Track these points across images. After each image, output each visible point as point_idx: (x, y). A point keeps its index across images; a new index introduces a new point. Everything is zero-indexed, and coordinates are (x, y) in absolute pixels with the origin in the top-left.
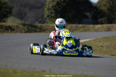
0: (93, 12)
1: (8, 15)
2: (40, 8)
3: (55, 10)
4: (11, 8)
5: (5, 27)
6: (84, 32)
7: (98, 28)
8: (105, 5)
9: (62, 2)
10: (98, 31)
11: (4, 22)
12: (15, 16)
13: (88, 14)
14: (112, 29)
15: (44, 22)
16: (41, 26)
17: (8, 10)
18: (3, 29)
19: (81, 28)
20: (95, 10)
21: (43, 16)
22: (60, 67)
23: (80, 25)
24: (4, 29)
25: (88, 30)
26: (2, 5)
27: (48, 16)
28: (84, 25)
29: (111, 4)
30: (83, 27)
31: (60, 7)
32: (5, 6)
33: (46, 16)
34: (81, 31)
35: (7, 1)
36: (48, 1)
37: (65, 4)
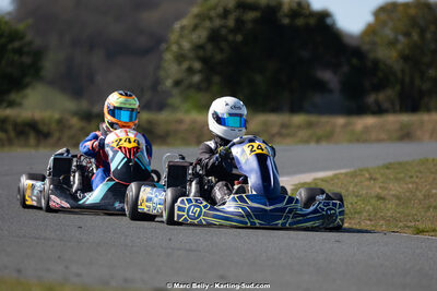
0: (345, 69)
1: (27, 80)
3: (204, 60)
4: (38, 55)
5: (16, 125)
6: (313, 145)
7: (367, 129)
8: (392, 43)
9: (230, 31)
10: (365, 141)
11: (11, 104)
12: (52, 83)
13: (327, 75)
14: (419, 133)
15: (161, 107)
16: (150, 122)
17: (27, 60)
18: (5, 131)
19: (299, 127)
20: (354, 61)
21: (156, 83)
22: (222, 277)
23: (299, 119)
24: (12, 134)
25: (328, 137)
27: (177, 83)
28: (314, 118)
29: (415, 36)
30: (310, 125)
31: (222, 50)
32: (16, 44)
33: (169, 83)
35: (21, 27)
36: (177, 26)
37: (239, 38)
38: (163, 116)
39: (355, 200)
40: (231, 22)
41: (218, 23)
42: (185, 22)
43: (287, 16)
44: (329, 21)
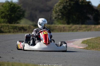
0: (94, 14)
1: (21, 18)
2: (48, 11)
3: (62, 13)
4: (24, 12)
5: (19, 28)
6: (87, 32)
7: (99, 28)
9: (68, 6)
10: (99, 31)
11: (18, 23)
12: (27, 18)
13: (90, 16)
15: (52, 23)
16: (49, 27)
17: (21, 13)
18: (17, 29)
19: (84, 28)
20: (96, 13)
21: (51, 18)
22: (66, 62)
23: (83, 26)
25: (90, 30)
26: (16, 9)
27: (56, 18)
28: (87, 26)
30: (86, 27)
31: (66, 10)
32: (19, 10)
33: (54, 18)
35: (20, 5)
36: (55, 5)
37: (70, 8)
38: (52, 25)
39: (96, 44)
40: (68, 4)
41: (65, 4)
42: (57, 4)
43: (81, 2)
44: (90, 4)
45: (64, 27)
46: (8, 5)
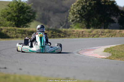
0: (119, 16)
2: (64, 12)
3: (80, 14)
4: (34, 13)
5: (28, 32)
9: (88, 6)
11: (27, 26)
12: (38, 21)
13: (114, 18)
15: (68, 27)
16: (65, 31)
18: (25, 34)
20: (122, 14)
21: (67, 20)
22: (85, 74)
23: (106, 30)
24: (27, 35)
25: (115, 35)
26: (25, 9)
27: (73, 21)
28: (111, 30)
30: (109, 32)
32: (28, 10)
33: (71, 20)
34: (107, 36)
35: (30, 5)
36: (73, 5)
37: (90, 8)
38: (69, 30)
40: (88, 4)
41: (84, 4)
42: (75, 4)
44: (115, 3)
45: (83, 32)
46: (15, 4)
